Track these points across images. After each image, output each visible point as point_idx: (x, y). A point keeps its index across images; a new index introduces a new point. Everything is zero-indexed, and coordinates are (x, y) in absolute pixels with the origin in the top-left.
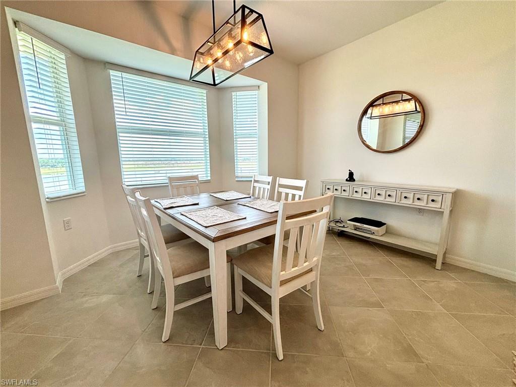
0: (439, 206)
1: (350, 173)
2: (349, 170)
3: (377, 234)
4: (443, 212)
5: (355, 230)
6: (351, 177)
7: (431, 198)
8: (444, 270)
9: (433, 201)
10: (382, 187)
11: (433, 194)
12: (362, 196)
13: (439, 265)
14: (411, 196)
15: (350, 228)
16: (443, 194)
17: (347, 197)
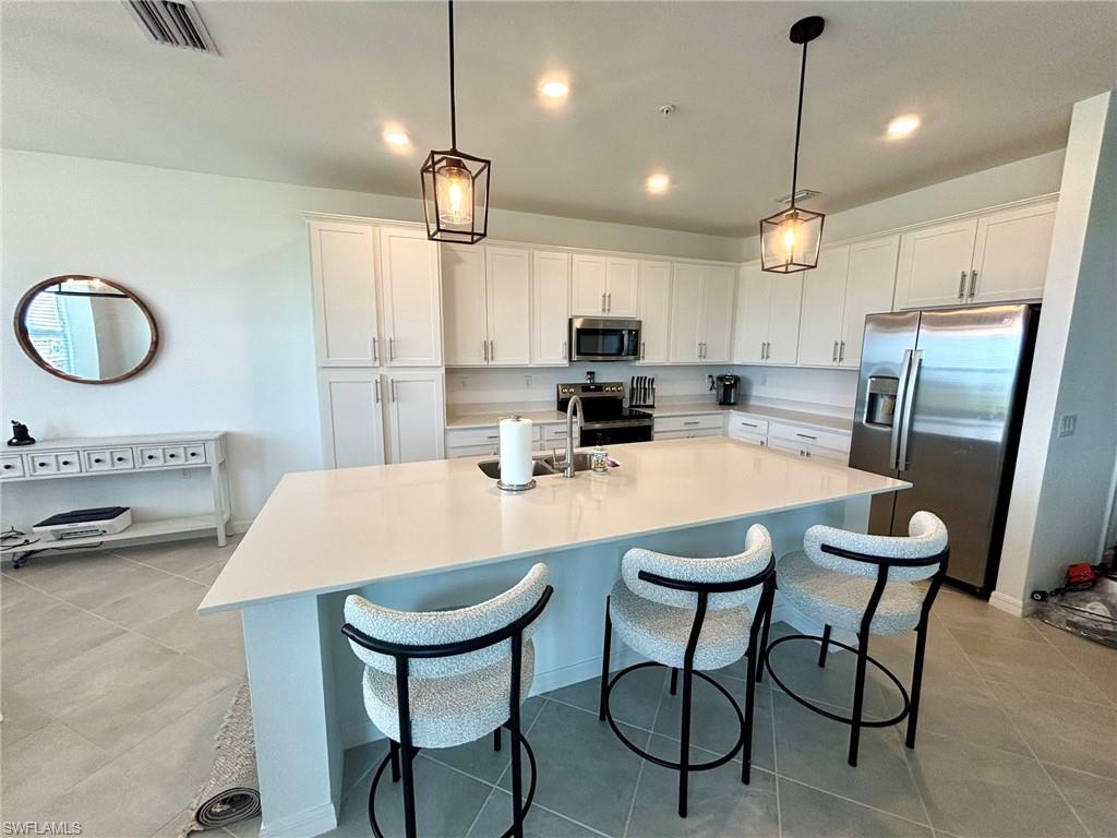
0: (203, 460)
1: (14, 427)
2: (13, 422)
3: (114, 531)
4: (210, 468)
5: (61, 539)
6: (22, 436)
7: (190, 451)
8: (231, 543)
9: (193, 454)
10: (103, 448)
11: (192, 447)
12: (59, 470)
13: (222, 541)
14: (158, 453)
15: (44, 540)
16: (204, 443)
17: (23, 479)
